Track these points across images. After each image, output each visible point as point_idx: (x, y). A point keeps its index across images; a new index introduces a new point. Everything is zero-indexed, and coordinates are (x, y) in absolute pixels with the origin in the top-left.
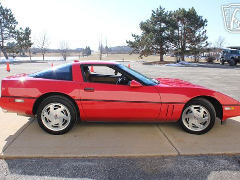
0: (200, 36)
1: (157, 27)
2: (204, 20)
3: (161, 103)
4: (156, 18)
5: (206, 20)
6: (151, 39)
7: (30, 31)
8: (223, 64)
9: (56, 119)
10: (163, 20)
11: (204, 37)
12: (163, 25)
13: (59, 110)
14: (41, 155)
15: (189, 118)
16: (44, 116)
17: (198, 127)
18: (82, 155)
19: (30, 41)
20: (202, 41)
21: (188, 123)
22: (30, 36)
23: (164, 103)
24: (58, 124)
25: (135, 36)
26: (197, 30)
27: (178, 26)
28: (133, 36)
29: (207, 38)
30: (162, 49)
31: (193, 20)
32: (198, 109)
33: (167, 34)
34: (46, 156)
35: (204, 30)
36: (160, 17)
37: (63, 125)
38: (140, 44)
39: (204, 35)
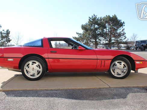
0: (120, 32)
1: (92, 28)
2: (122, 22)
3: (97, 59)
4: (92, 22)
5: (124, 22)
6: (89, 35)
7: (9, 32)
8: (136, 50)
9: (33, 71)
10: (96, 23)
11: (123, 33)
12: (96, 26)
13: (35, 65)
14: (25, 89)
15: (114, 69)
16: (25, 69)
17: (120, 75)
18: (51, 89)
19: (9, 38)
20: (122, 36)
21: (114, 72)
22: (9, 35)
23: (99, 59)
24: (34, 74)
25: (78, 34)
26: (118, 29)
27: (106, 26)
28: (77, 34)
29: (125, 33)
30: (96, 42)
31: (115, 22)
32: (120, 63)
33: (99, 32)
34: (28, 89)
35: (123, 29)
36: (94, 21)
37: (38, 74)
38: (82, 38)
39: (123, 31)
